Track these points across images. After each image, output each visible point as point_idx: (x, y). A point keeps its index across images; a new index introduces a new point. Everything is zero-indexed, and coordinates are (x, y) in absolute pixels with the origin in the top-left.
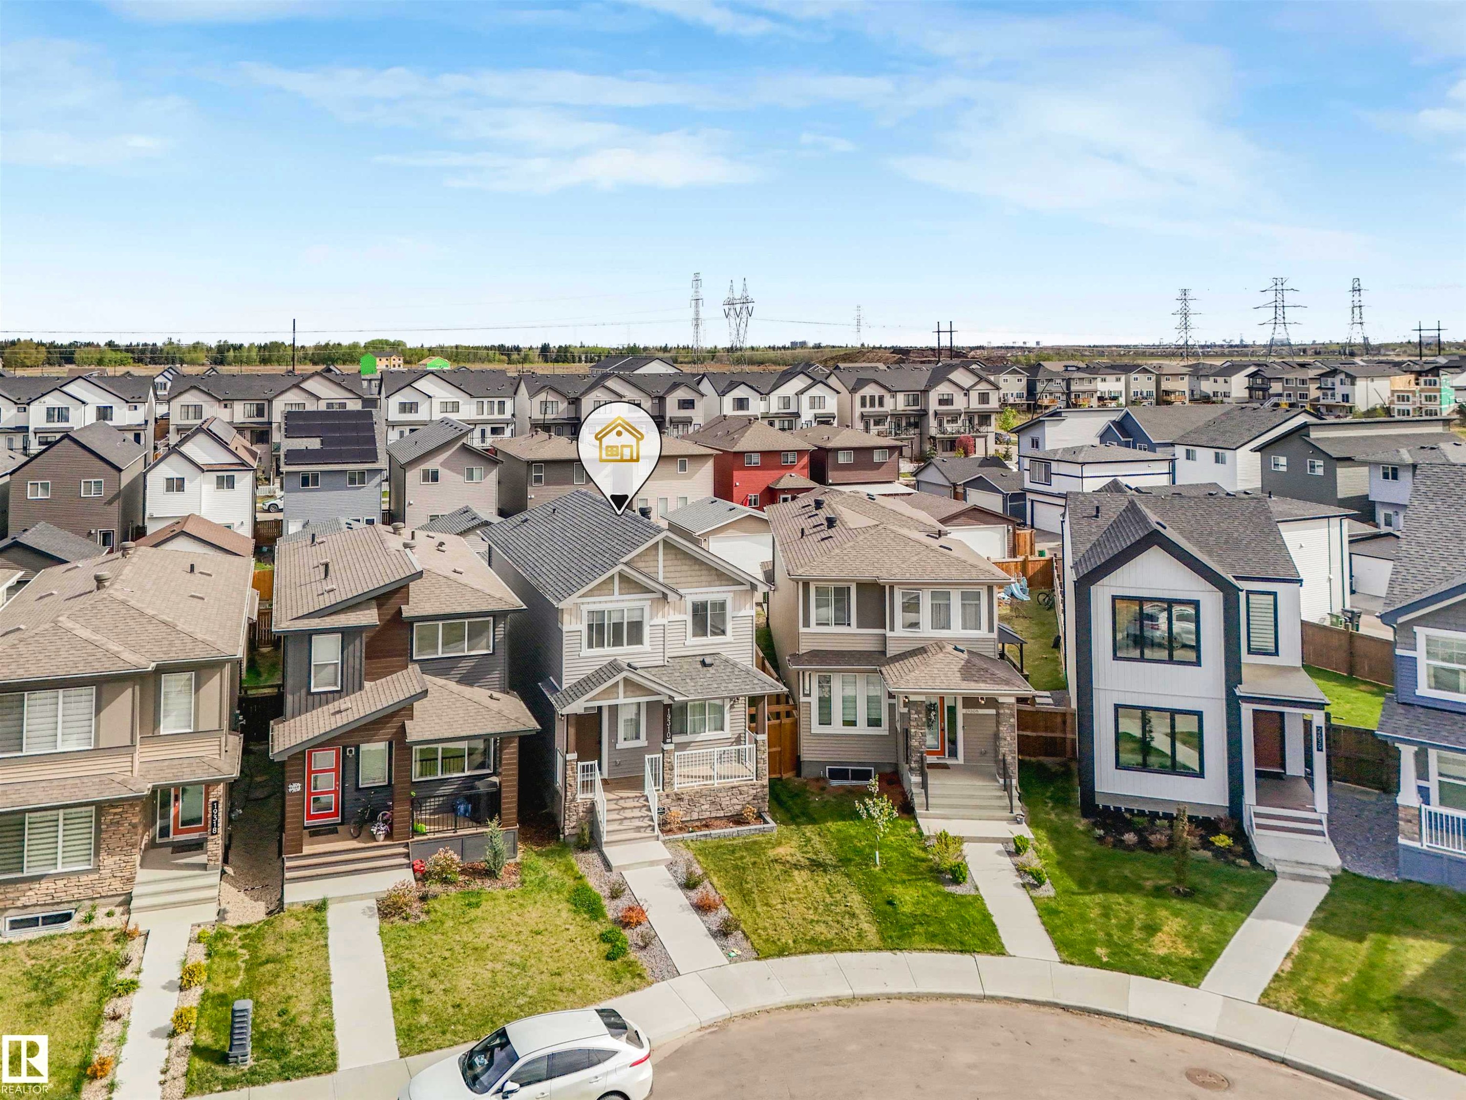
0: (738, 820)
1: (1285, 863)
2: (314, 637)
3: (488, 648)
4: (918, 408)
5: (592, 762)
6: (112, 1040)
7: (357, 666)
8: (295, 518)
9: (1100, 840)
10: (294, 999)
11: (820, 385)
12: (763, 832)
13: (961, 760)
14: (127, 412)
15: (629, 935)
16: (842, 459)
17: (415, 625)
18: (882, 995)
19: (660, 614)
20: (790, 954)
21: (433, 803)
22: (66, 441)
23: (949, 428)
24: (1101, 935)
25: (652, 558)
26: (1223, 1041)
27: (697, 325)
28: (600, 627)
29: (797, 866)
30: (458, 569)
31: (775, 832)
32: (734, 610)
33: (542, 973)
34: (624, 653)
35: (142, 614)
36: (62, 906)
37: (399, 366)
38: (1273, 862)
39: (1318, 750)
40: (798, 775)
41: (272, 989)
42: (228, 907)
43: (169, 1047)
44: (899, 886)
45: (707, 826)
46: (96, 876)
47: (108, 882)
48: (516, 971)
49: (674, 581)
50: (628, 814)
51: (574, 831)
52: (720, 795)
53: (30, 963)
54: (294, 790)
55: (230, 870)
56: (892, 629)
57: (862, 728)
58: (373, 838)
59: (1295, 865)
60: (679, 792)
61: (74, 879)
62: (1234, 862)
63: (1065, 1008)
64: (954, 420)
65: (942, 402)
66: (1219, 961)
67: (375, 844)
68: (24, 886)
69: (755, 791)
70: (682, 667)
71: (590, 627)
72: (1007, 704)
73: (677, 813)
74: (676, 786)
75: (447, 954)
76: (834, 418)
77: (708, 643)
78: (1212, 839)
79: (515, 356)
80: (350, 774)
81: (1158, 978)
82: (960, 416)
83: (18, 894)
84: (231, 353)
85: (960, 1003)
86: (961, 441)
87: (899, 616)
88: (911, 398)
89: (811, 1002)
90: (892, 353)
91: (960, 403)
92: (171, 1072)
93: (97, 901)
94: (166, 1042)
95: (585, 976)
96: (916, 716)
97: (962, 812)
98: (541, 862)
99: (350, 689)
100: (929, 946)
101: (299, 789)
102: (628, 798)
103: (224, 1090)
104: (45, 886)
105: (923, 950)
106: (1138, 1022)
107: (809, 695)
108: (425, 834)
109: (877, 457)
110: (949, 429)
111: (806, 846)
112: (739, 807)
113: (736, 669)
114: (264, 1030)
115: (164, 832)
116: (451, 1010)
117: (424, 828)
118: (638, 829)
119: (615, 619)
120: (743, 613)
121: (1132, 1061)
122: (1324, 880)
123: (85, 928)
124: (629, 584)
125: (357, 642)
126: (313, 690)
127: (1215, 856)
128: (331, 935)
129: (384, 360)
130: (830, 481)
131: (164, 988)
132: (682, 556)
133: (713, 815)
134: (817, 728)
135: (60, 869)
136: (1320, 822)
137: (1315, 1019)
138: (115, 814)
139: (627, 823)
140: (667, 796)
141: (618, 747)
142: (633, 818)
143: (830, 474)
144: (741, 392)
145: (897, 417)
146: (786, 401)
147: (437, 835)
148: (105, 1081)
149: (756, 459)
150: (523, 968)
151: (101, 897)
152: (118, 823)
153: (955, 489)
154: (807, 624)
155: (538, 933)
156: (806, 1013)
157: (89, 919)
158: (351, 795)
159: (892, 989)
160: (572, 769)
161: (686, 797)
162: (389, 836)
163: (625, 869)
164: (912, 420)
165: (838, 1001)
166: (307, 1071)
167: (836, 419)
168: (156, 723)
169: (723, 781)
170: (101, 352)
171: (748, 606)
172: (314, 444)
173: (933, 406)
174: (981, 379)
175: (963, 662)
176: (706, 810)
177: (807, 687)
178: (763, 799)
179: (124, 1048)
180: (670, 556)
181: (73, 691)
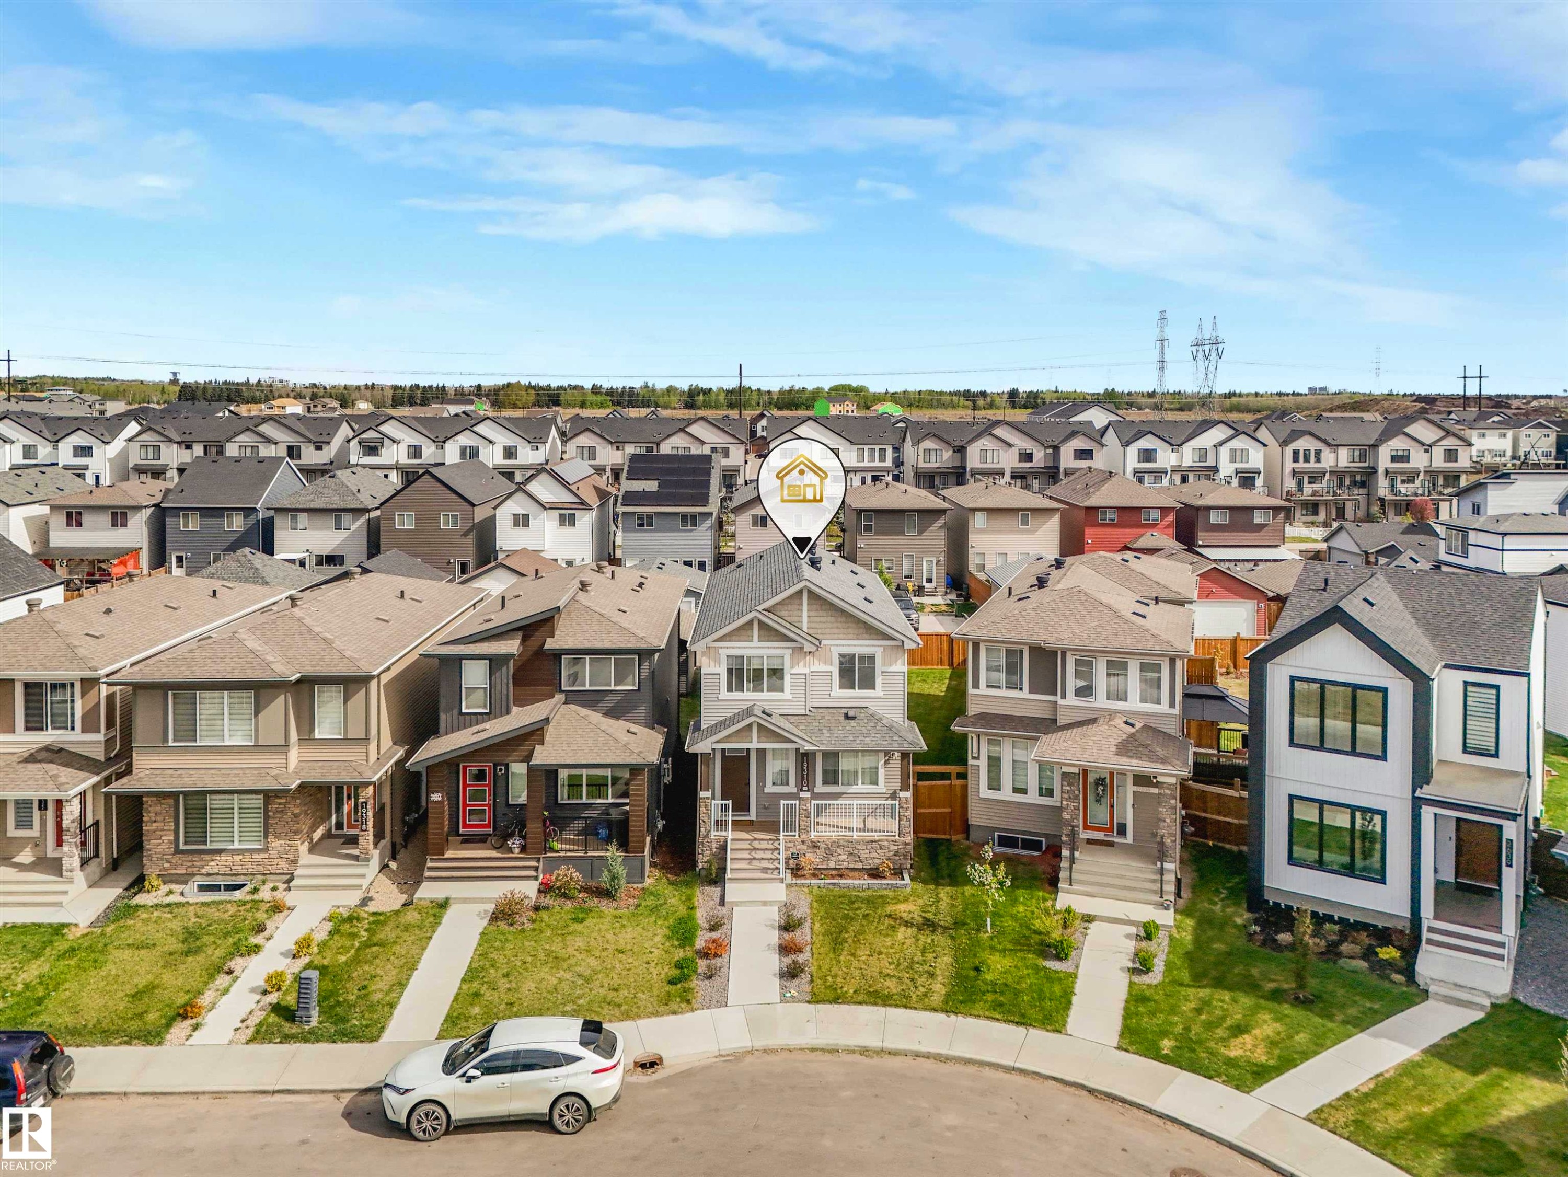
0: (875, 873)
1: (1442, 984)
2: (463, 662)
3: (634, 685)
4: (1366, 465)
5: (727, 802)
6: (218, 990)
7: (504, 692)
8: (632, 556)
9: (1251, 936)
10: (378, 978)
11: (1242, 437)
12: (895, 887)
13: (1129, 839)
14: (530, 452)
15: (702, 964)
16: (1215, 518)
17: (563, 657)
18: (912, 1051)
19: (801, 664)
20: (844, 1003)
21: (580, 824)
22: (427, 476)
23: (1403, 488)
24: (1179, 1029)
25: (795, 607)
26: (1238, 1147)
27: (1162, 369)
28: (740, 671)
29: (907, 924)
30: (622, 608)
31: (909, 889)
32: (884, 665)
33: (602, 987)
34: (763, 698)
35: (310, 631)
36: (238, 878)
37: (853, 411)
38: (1429, 981)
39: (1507, 865)
40: (968, 839)
41: (366, 968)
42: (375, 896)
43: (258, 1002)
44: (997, 954)
45: (841, 876)
46: (266, 855)
47: (276, 861)
48: (580, 982)
49: (819, 631)
50: (759, 855)
51: (705, 865)
52: (859, 847)
53: (194, 920)
54: (436, 799)
55: (393, 865)
56: (1064, 696)
57: (1033, 797)
58: (510, 850)
59: (1452, 987)
60: (815, 840)
61: (248, 856)
62: (1388, 978)
63: (1091, 1091)
64: (1411, 480)
65: (1394, 459)
66: (1293, 1071)
67: (510, 855)
68: (207, 857)
69: (896, 848)
70: (823, 717)
71: (730, 671)
72: (1167, 783)
73: (812, 859)
74: (813, 834)
75: (529, 959)
76: (1259, 473)
77: (854, 696)
78: (1378, 950)
79: (981, 402)
80: (501, 791)
81: (1210, 1078)
82: (1418, 475)
83: (203, 863)
84: (701, 397)
85: (987, 1071)
86: (1416, 504)
87: (1072, 683)
88: (1357, 453)
89: (837, 1048)
90: (1414, 401)
91: (1419, 460)
92: (248, 1022)
93: (268, 876)
94: (258, 997)
95: (640, 995)
96: (1068, 788)
97: (1107, 891)
98: (668, 891)
99: (498, 712)
100: (987, 1013)
101: (440, 799)
102: (762, 840)
103: (281, 1042)
104: (224, 859)
105: (979, 1016)
106: (1161, 1116)
107: (978, 758)
108: (557, 851)
109: (1258, 518)
110: (1403, 491)
111: (931, 906)
112: (878, 861)
113: (880, 724)
114: (341, 999)
115: (339, 825)
116: (503, 1007)
117: (557, 846)
118: (765, 870)
119: (755, 665)
120: (894, 668)
121: (1124, 1150)
122: (1482, 1007)
123: (249, 898)
124: (768, 632)
125: (504, 669)
126: (464, 711)
127: (1372, 969)
128: (440, 930)
129: (837, 405)
130: (1200, 543)
131: (282, 954)
132: (828, 607)
133: (851, 866)
134: (985, 792)
135: (236, 846)
136: (1502, 945)
137: (1357, 1143)
138: (280, 804)
139: (756, 863)
140: (803, 842)
141: (766, 790)
142: (763, 859)
143: (1200, 534)
144: (1146, 443)
145: (1339, 475)
146: (1203, 454)
147: (569, 854)
148: (194, 1021)
149: (1111, 516)
150: (588, 980)
151: (271, 874)
152: (282, 811)
153: (1367, 557)
154: (976, 685)
155: (621, 952)
156: (828, 1057)
157: (255, 890)
158: (501, 809)
159: (923, 1049)
160: (706, 806)
161: (822, 846)
162: (523, 849)
163: (737, 906)
164: (1358, 478)
165: (864, 1051)
166: (353, 1038)
167: (1262, 475)
168: (312, 730)
169: (862, 834)
170: (584, 394)
171: (899, 661)
172: (651, 486)
173: (1384, 461)
174: (1448, 433)
175: (1125, 736)
176: (842, 860)
177: (975, 750)
178: (905, 856)
179: (225, 998)
180: (815, 607)
181: (236, 694)
